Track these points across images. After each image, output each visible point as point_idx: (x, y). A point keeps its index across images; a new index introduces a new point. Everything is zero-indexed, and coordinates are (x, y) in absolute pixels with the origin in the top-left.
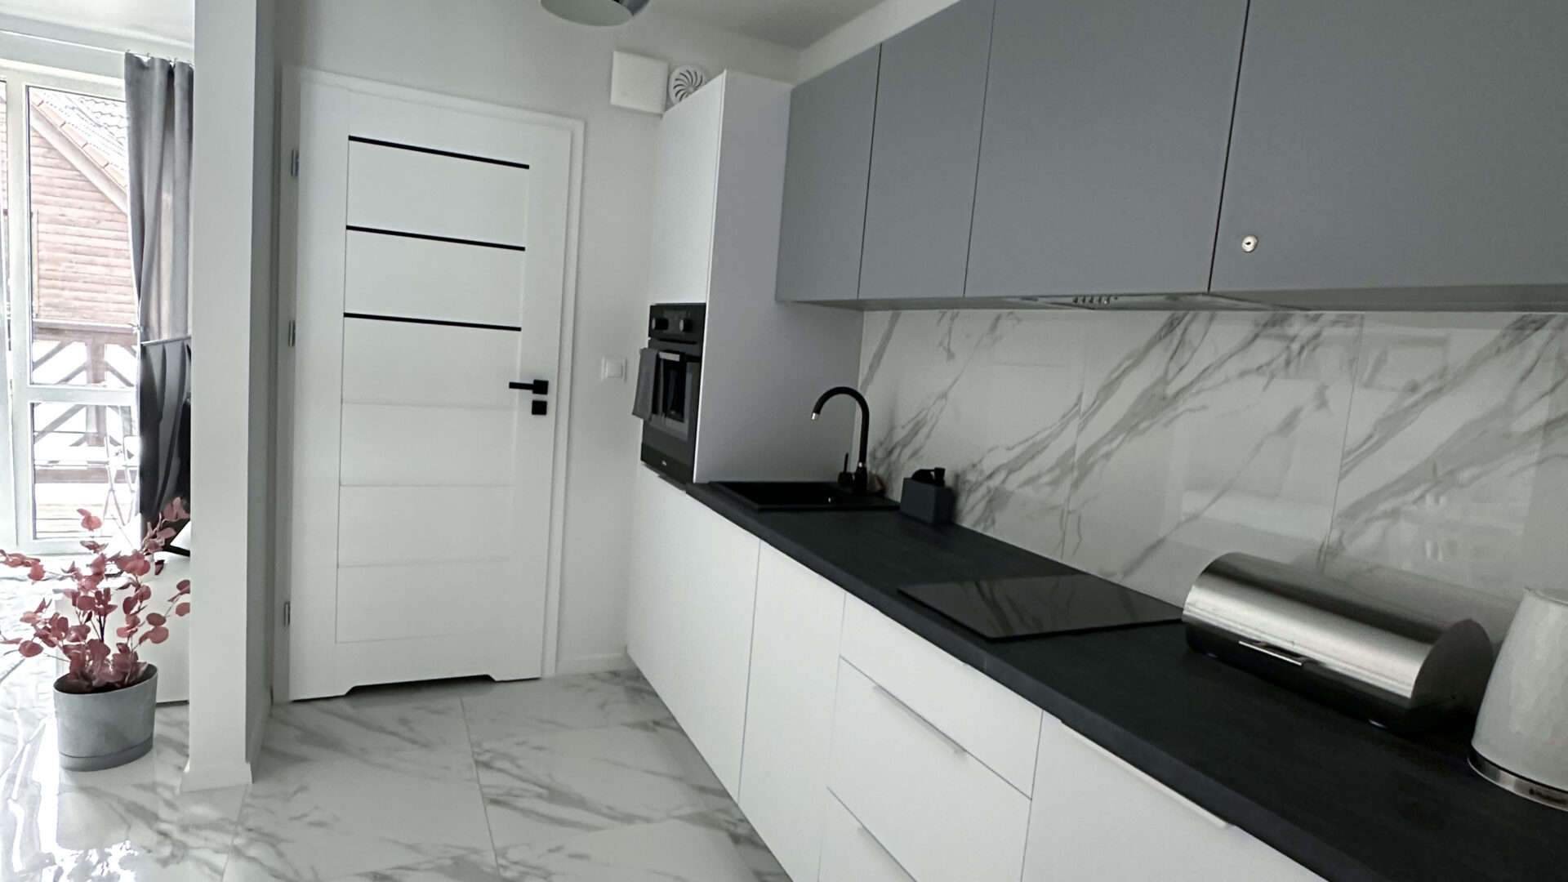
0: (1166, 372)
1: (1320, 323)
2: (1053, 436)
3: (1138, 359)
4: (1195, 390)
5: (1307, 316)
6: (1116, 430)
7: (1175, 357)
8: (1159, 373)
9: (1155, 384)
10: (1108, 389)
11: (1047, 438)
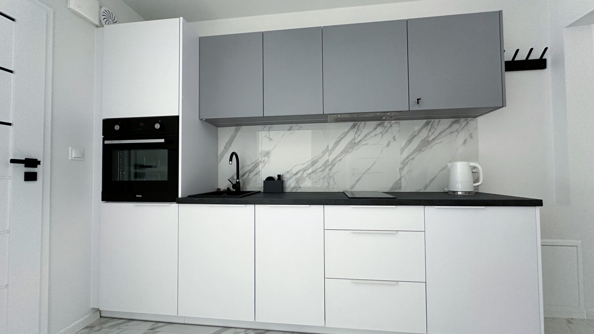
0: (355, 137)
1: (391, 123)
2: (320, 158)
3: (346, 134)
4: (363, 140)
5: (388, 122)
6: (342, 153)
7: (357, 133)
8: (353, 137)
9: (352, 140)
10: (337, 143)
11: (317, 159)
